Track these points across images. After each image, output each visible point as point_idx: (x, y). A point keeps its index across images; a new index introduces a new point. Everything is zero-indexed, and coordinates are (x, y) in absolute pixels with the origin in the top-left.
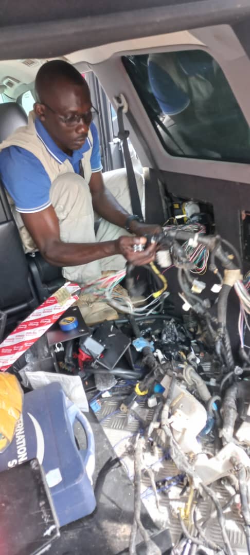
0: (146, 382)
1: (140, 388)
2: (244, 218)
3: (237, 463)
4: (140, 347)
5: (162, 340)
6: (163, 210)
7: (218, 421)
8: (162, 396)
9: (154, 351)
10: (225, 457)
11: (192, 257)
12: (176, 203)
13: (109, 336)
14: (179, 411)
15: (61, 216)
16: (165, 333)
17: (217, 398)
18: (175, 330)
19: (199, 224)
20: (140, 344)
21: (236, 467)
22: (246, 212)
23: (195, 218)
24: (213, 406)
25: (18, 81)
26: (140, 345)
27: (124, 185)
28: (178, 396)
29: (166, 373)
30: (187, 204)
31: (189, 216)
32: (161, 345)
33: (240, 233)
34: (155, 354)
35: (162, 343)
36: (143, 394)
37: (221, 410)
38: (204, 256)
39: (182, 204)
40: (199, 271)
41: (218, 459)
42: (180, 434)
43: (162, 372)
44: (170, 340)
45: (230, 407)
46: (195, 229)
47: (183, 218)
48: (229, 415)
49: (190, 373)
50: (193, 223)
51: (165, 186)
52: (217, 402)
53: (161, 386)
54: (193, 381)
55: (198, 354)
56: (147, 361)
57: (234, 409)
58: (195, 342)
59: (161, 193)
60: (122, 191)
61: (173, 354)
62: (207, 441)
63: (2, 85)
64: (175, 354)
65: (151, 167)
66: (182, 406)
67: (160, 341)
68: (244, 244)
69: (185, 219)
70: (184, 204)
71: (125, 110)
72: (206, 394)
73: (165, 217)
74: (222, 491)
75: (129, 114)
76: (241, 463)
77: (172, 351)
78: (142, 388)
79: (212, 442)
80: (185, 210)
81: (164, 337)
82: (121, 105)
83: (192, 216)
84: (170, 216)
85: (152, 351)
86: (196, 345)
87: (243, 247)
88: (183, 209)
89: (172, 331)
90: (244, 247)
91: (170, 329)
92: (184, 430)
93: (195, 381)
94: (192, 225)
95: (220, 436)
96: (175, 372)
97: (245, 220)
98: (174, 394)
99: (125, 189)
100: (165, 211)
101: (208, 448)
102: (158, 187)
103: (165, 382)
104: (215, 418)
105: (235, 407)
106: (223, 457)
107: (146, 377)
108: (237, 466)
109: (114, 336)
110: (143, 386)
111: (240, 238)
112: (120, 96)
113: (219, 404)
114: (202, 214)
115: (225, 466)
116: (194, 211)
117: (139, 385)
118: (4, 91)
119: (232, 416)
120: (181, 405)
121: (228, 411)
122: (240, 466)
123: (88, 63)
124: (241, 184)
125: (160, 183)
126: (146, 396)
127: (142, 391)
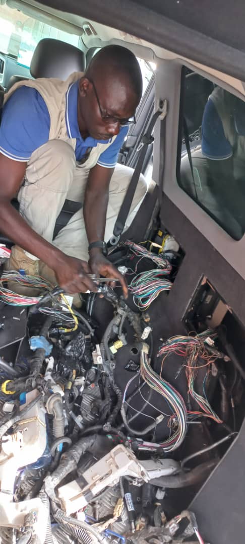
0: (17, 383)
1: (7, 386)
2: (203, 283)
3: (28, 525)
4: (34, 346)
5: (65, 350)
6: (147, 228)
7: (54, 464)
8: (19, 408)
9: (48, 357)
10: (25, 509)
11: (143, 289)
12: (161, 231)
13: (14, 318)
14: (19, 435)
15: (30, 178)
16: (72, 345)
17: (68, 441)
18: (83, 348)
19: (168, 263)
20: (37, 343)
21: (24, 528)
22: (207, 280)
23: (170, 255)
24: (59, 446)
25: (96, 34)
26: (35, 344)
27: (125, 185)
28: (29, 418)
29: (36, 387)
30: (169, 237)
31: (166, 249)
32: (62, 354)
33: (192, 295)
34: (47, 360)
35: (63, 353)
36: (7, 393)
37: (63, 455)
38: (152, 296)
39: (166, 234)
40: (140, 305)
41: (17, 507)
42: (6, 457)
43: (34, 384)
44: (72, 354)
45: (72, 458)
46: (162, 265)
47: (158, 248)
48: (65, 465)
49: (55, 402)
50: (163, 257)
51: (160, 208)
52: (65, 444)
53: (25, 396)
54: (53, 412)
55: (88, 382)
56: (32, 364)
57: (75, 461)
58: (95, 369)
59: (154, 214)
60: (120, 189)
61: (65, 369)
62: (32, 476)
63: (81, 27)
64: (67, 370)
65: (158, 185)
66: (26, 430)
67: (63, 349)
68: (191, 307)
69: (160, 250)
70: (167, 235)
71: (161, 117)
72: (59, 431)
73: (145, 237)
74: (5, 539)
75: (164, 123)
76: (32, 528)
77: (66, 367)
78: (9, 388)
79: (35, 481)
80: (165, 242)
81: (69, 348)
82: (161, 110)
83: (168, 251)
84: (150, 239)
85: (46, 354)
86: (95, 372)
87: (188, 309)
88: (164, 240)
89: (80, 346)
90: (190, 310)
91: (80, 343)
92: (11, 456)
93: (55, 413)
94: (162, 260)
95: (44, 481)
96: (44, 392)
97: (202, 286)
98: (29, 413)
99: (124, 189)
100: (148, 232)
101: (28, 484)
102: (154, 206)
103: (30, 395)
104: (53, 458)
105: (77, 460)
106: (23, 508)
107: (19, 379)
108: (26, 528)
109: (18, 320)
110: (11, 386)
111: (190, 300)
112: (164, 100)
113: (66, 448)
114: (179, 255)
115: (18, 519)
116: (172, 248)
117: (9, 383)
118: (81, 35)
119: (69, 467)
120: (27, 428)
121: (68, 461)
122: (30, 530)
123: (154, 53)
124: (216, 251)
125: (157, 204)
126: (9, 397)
127: (7, 390)
